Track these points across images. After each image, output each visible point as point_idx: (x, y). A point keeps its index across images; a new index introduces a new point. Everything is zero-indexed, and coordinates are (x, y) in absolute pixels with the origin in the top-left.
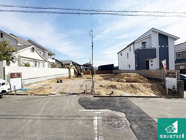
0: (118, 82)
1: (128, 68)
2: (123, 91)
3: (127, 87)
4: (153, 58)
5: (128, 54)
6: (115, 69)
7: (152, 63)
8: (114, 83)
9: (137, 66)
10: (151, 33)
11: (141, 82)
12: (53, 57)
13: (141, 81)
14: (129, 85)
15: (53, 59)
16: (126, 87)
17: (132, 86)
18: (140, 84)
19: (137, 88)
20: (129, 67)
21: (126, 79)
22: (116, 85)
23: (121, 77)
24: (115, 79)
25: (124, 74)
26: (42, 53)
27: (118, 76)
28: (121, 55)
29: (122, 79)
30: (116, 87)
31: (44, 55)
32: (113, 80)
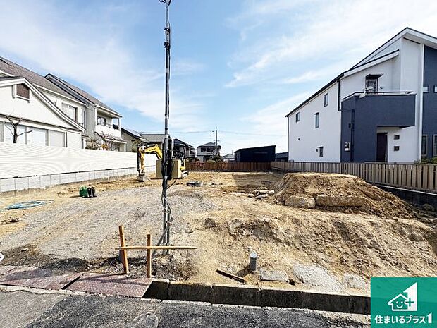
0: (284, 205)
1: (316, 158)
2: (302, 253)
3: (322, 236)
4: (401, 127)
5: (317, 114)
7: (397, 143)
8: (267, 210)
9: (347, 149)
10: (399, 44)
11: (376, 213)
13: (376, 206)
14: (330, 226)
16: (318, 231)
17: (343, 229)
18: (375, 219)
19: (369, 241)
20: (321, 155)
21: (315, 196)
22: (276, 220)
23: (294, 187)
24: (273, 191)
25: (305, 175)
26: (80, 110)
27: (285, 183)
28: (297, 120)
29: (298, 196)
30: (274, 231)
31: (85, 114)
32: (267, 195)
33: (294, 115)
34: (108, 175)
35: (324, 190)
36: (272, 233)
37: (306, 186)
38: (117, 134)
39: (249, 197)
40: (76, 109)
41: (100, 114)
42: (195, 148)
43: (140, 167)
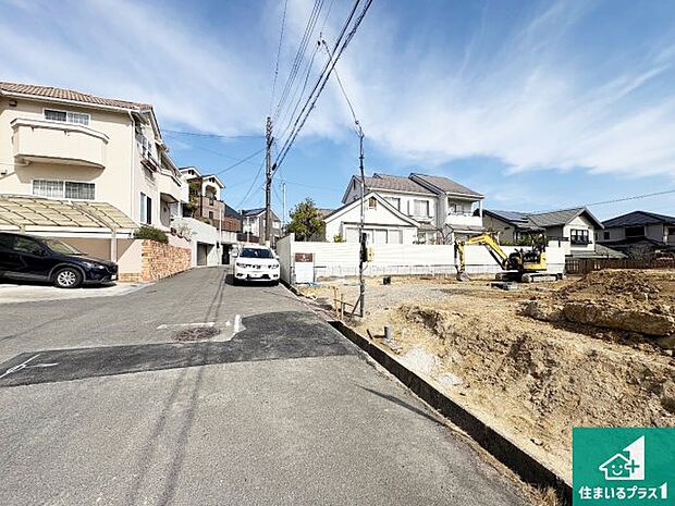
15: (476, 213)
26: (432, 202)
34: (434, 271)
38: (478, 222)
40: (428, 202)
41: (453, 202)
43: (458, 263)
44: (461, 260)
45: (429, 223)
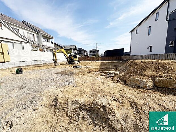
0: (125, 84)
1: (148, 52)
5: (150, 27)
6: (126, 55)
12: (51, 40)
15: (52, 43)
20: (151, 51)
21: (153, 78)
22: (114, 102)
23: (134, 70)
24: (118, 72)
25: (143, 61)
26: (35, 35)
27: (127, 67)
28: (136, 33)
29: (137, 78)
30: (110, 117)
31: (38, 37)
32: (113, 75)
33: (135, 31)
35: (162, 73)
36: (108, 119)
37: (145, 69)
39: (102, 75)
40: (34, 35)
41: (44, 37)
42: (88, 51)
43: (54, 59)
44: (55, 58)
45: (35, 43)
